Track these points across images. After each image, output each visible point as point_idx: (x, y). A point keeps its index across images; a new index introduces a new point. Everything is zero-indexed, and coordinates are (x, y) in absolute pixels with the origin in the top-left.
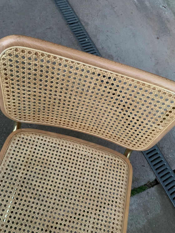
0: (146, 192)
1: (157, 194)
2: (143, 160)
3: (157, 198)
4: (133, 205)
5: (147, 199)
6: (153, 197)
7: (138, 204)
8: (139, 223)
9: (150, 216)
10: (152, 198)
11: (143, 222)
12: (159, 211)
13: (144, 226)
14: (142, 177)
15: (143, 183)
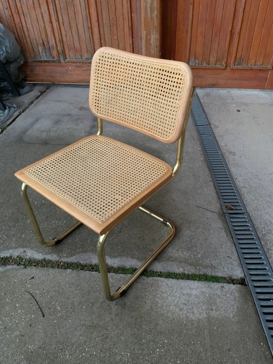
0: (220, 285)
1: (237, 295)
2: (232, 252)
3: (235, 299)
4: (195, 290)
5: (219, 294)
6: (228, 295)
7: (202, 292)
8: (193, 313)
9: (214, 314)
10: (226, 296)
11: (200, 315)
12: (231, 315)
13: (199, 320)
14: (222, 268)
15: (220, 274)
